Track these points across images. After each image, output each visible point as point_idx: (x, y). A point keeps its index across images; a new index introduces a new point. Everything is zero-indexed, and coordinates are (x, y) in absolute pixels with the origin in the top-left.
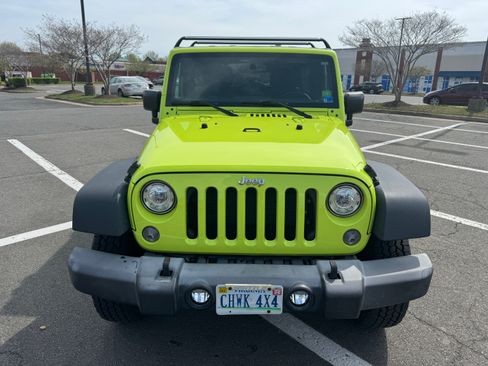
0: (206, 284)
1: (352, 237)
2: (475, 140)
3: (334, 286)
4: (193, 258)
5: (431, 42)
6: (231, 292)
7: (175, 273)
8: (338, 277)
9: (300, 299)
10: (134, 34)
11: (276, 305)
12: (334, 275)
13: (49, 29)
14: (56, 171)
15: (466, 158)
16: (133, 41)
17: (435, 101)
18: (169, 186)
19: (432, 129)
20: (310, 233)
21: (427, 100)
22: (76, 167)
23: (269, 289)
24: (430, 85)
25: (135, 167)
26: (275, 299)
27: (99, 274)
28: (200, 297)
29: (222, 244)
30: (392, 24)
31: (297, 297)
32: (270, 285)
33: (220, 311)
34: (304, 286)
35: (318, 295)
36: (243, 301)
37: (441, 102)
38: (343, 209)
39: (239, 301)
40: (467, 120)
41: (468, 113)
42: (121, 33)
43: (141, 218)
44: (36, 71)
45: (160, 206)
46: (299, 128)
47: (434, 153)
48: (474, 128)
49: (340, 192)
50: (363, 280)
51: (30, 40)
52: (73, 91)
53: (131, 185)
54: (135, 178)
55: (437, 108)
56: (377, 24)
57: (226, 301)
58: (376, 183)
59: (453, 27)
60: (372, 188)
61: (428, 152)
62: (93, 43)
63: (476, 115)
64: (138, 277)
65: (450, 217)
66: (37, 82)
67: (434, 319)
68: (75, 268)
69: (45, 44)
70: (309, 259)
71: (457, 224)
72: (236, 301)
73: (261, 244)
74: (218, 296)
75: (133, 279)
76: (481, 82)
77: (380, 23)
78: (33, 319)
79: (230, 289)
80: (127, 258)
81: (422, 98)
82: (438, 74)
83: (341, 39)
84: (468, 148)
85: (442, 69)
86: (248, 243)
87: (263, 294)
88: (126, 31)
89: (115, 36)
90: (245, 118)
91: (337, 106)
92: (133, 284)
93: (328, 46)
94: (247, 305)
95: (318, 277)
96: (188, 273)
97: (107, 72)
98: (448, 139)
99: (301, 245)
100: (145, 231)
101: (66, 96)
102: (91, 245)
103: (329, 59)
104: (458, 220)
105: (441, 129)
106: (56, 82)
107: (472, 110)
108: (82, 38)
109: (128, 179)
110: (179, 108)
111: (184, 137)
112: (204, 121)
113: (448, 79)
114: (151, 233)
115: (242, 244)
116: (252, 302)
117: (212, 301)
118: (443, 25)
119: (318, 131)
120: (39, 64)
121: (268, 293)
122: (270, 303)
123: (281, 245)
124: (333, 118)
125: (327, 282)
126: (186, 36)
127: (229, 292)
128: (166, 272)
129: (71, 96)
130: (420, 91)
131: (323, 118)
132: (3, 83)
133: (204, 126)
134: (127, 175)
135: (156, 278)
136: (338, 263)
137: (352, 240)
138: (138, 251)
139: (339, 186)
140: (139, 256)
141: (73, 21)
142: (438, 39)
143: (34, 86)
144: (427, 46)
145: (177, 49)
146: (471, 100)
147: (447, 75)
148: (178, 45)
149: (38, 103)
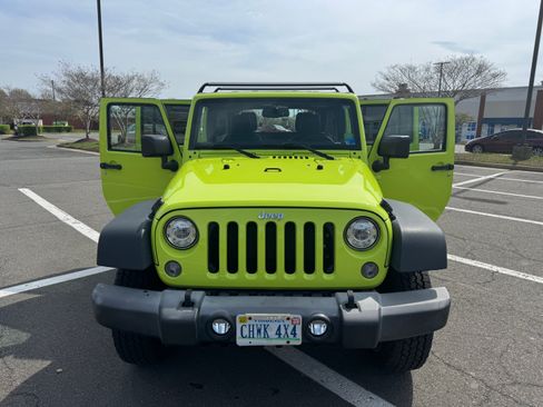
0: (227, 314)
1: (370, 270)
2: (519, 189)
3: (350, 315)
4: (214, 292)
5: (470, 88)
6: (251, 322)
7: (197, 304)
8: (356, 306)
9: (318, 329)
10: (154, 80)
11: (295, 335)
12: (351, 305)
13: (66, 75)
14: (70, 221)
15: (507, 207)
16: (154, 87)
17: (477, 149)
18: (192, 222)
19: (473, 178)
20: (329, 266)
21: (469, 148)
22: (92, 216)
23: (288, 319)
24: (474, 133)
25: (159, 204)
26: (294, 329)
27: (123, 307)
28: (220, 328)
29: (243, 278)
30: (427, 70)
31: (316, 326)
32: (289, 315)
33: (240, 342)
34: (322, 315)
35: (336, 324)
36: (262, 331)
37: (485, 150)
38: (361, 243)
39: (259, 331)
40: (512, 169)
41: (513, 161)
42: (141, 79)
43: (164, 253)
44: (47, 119)
45: (182, 242)
46: (320, 168)
47: (473, 202)
48: (520, 176)
49: (357, 226)
50: (380, 309)
51: (44, 87)
52: (87, 139)
53: (155, 221)
54: (158, 215)
55: (479, 156)
56: (412, 69)
57: (246, 332)
58: (392, 218)
59: (492, 72)
60: (388, 222)
61: (467, 201)
62: (111, 89)
63: (520, 164)
64: (160, 308)
65: (487, 266)
66: (47, 130)
67: (464, 364)
68: (99, 301)
69: (60, 91)
70: (328, 292)
71: (493, 273)
72: (256, 332)
73: (281, 278)
74: (239, 326)
75: (156, 310)
76: (525, 129)
77: (415, 68)
78: (49, 362)
79: (250, 318)
80: (149, 292)
81: (463, 147)
82: (482, 120)
83: (374, 85)
84: (512, 198)
85: (487, 115)
86: (268, 276)
87: (282, 324)
88: (146, 76)
89: (135, 82)
90: (268, 160)
91: (360, 149)
92: (155, 314)
93: (351, 91)
94: (266, 336)
95: (336, 307)
96: (210, 305)
97: (125, 120)
98: (490, 188)
99: (320, 278)
100: (168, 266)
101: (79, 145)
102: (113, 281)
103: (350, 102)
104: (495, 268)
105: (483, 178)
106: (68, 130)
107: (517, 158)
108: (100, 83)
109: (152, 216)
110: (202, 151)
111: (207, 179)
112: (226, 162)
113: (493, 126)
114: (173, 268)
115: (261, 278)
116: (272, 332)
117: (232, 332)
118: (481, 69)
119: (342, 173)
120: (51, 112)
121: (287, 323)
122: (289, 332)
123: (300, 278)
124: (355, 160)
125: (344, 311)
126: (209, 82)
127: (249, 322)
128: (188, 303)
129: (85, 144)
130: (464, 139)
131: (345, 160)
132: (12, 132)
133: (226, 167)
134: (151, 212)
135: (178, 309)
136: (356, 295)
137: (370, 273)
138: (160, 286)
139: (357, 219)
140: (161, 290)
141: (91, 67)
142: (476, 83)
143: (45, 135)
144: (466, 91)
145: (200, 95)
146: (515, 147)
147: (492, 122)
148: (201, 91)
149: (50, 152)
